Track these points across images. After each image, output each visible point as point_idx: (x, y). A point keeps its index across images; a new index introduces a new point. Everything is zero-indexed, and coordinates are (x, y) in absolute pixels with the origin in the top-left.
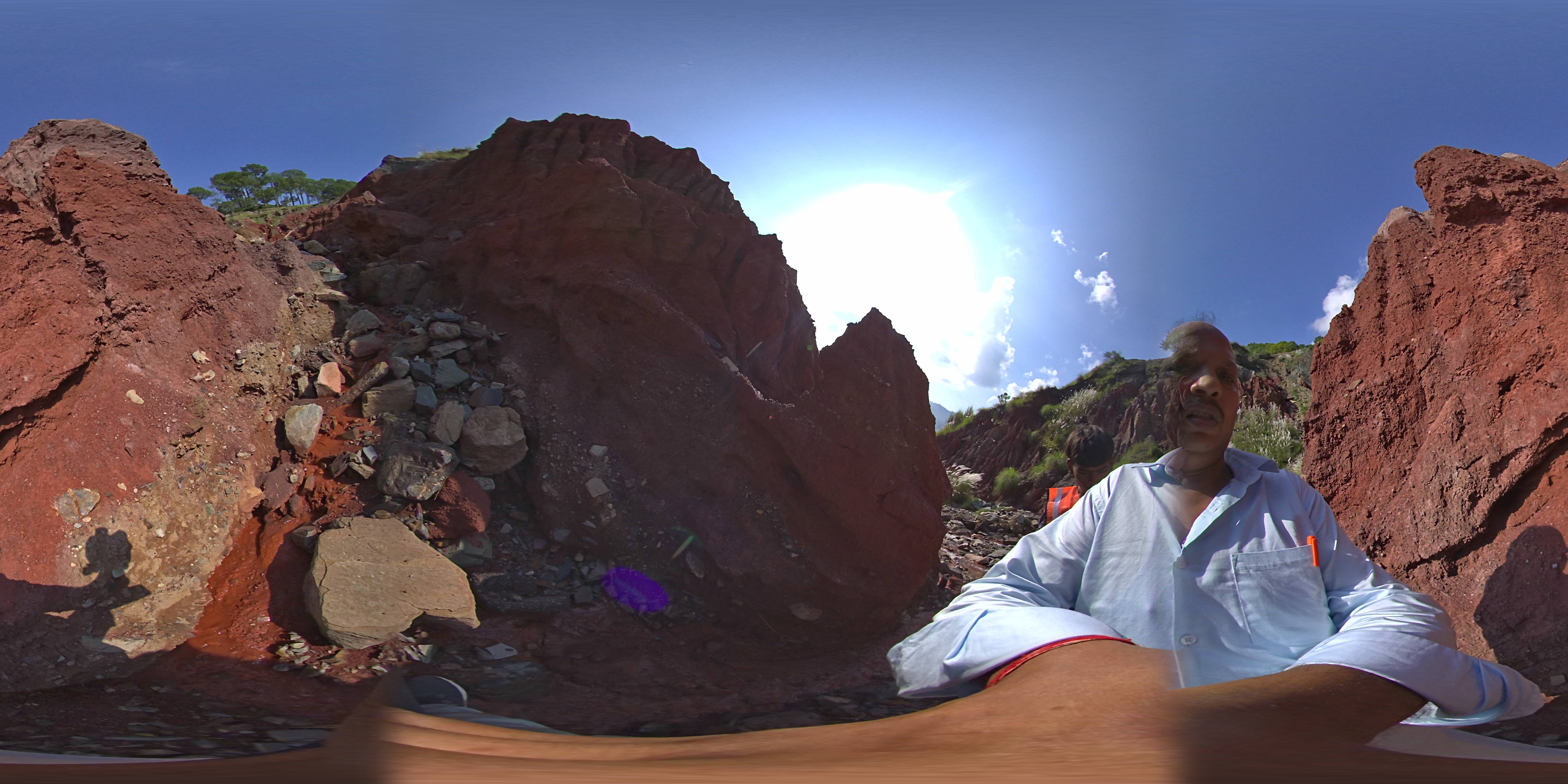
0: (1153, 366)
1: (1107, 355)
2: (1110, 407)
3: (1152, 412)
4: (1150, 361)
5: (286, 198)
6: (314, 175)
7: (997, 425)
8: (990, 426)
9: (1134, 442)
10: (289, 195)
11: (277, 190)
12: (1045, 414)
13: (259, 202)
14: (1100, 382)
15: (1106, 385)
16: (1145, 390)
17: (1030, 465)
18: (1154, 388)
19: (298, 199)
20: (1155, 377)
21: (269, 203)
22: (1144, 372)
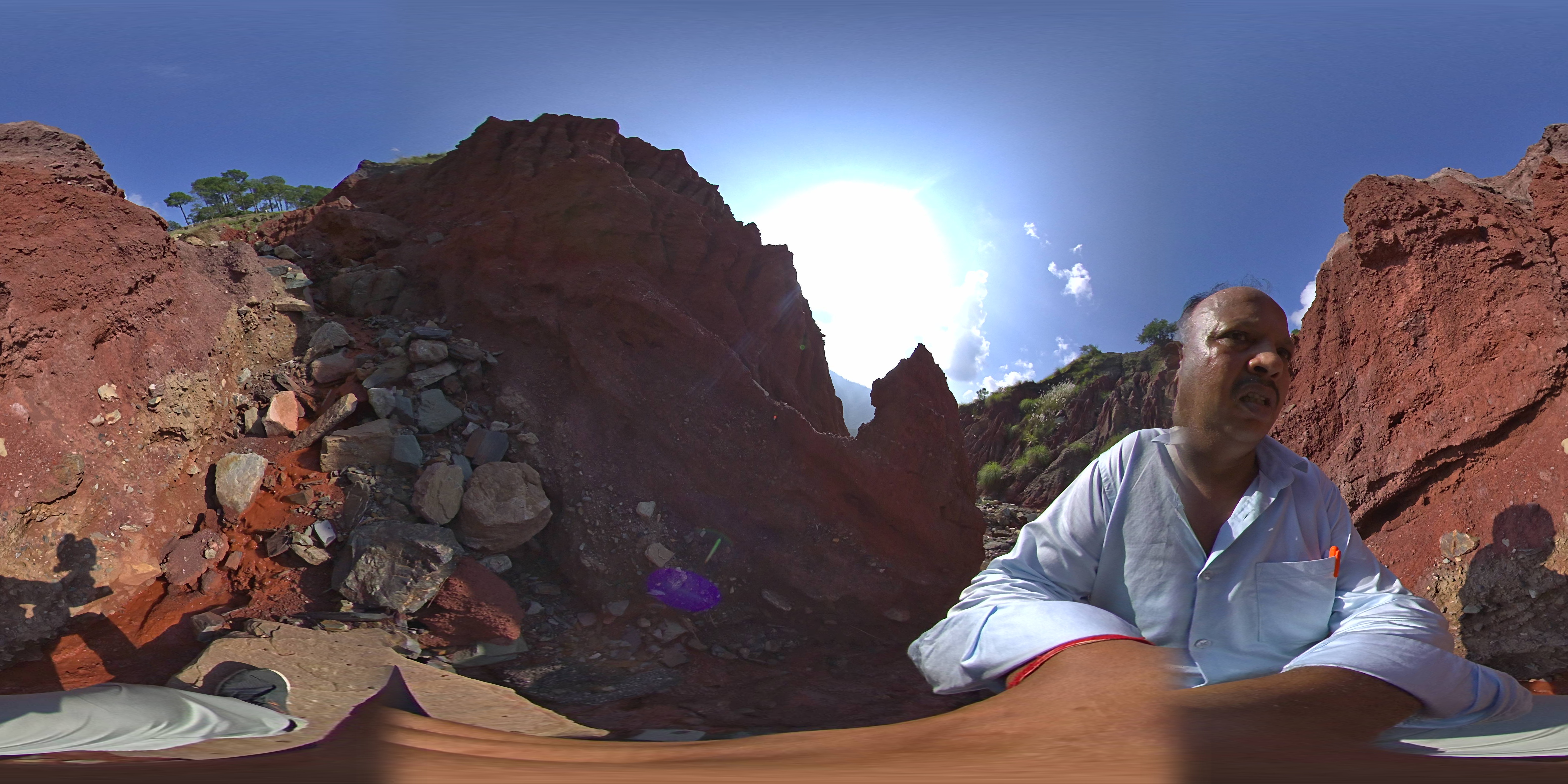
0: (1130, 359)
1: (1084, 348)
2: (1088, 400)
3: (1130, 405)
4: (1127, 354)
5: (265, 204)
6: (293, 182)
7: (977, 420)
8: (971, 421)
9: (1112, 435)
10: (268, 202)
11: (256, 197)
12: (1025, 408)
13: (239, 208)
14: (1077, 375)
15: (1083, 378)
16: (1122, 383)
17: (1011, 459)
18: (1131, 381)
19: (276, 206)
20: (1132, 370)
21: (249, 210)
22: (1121, 365)
